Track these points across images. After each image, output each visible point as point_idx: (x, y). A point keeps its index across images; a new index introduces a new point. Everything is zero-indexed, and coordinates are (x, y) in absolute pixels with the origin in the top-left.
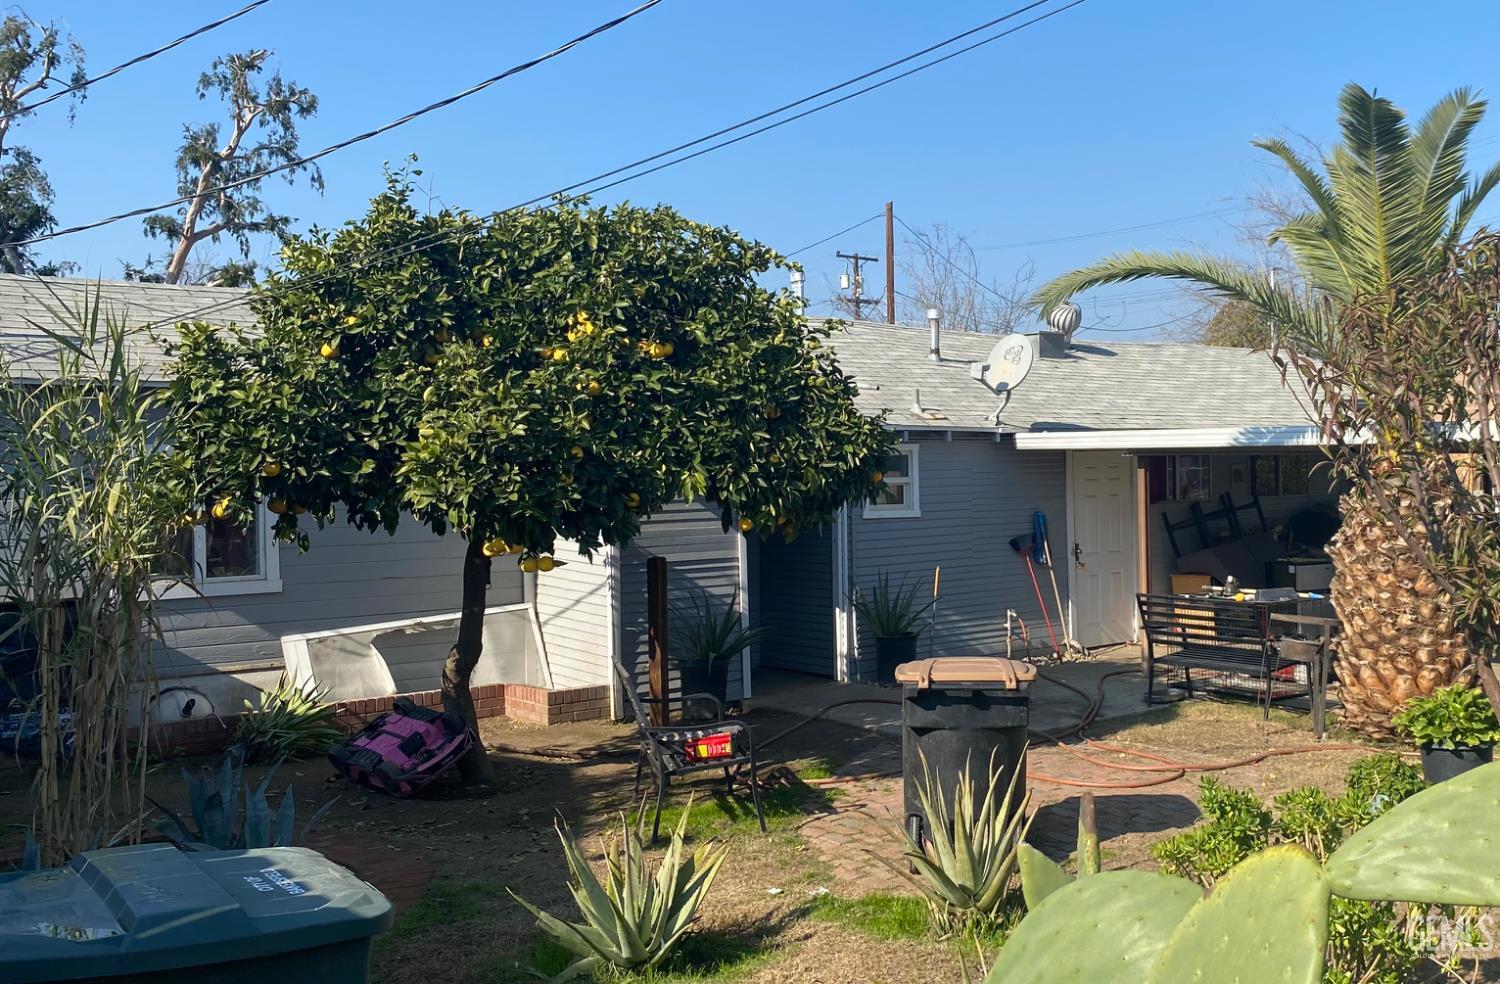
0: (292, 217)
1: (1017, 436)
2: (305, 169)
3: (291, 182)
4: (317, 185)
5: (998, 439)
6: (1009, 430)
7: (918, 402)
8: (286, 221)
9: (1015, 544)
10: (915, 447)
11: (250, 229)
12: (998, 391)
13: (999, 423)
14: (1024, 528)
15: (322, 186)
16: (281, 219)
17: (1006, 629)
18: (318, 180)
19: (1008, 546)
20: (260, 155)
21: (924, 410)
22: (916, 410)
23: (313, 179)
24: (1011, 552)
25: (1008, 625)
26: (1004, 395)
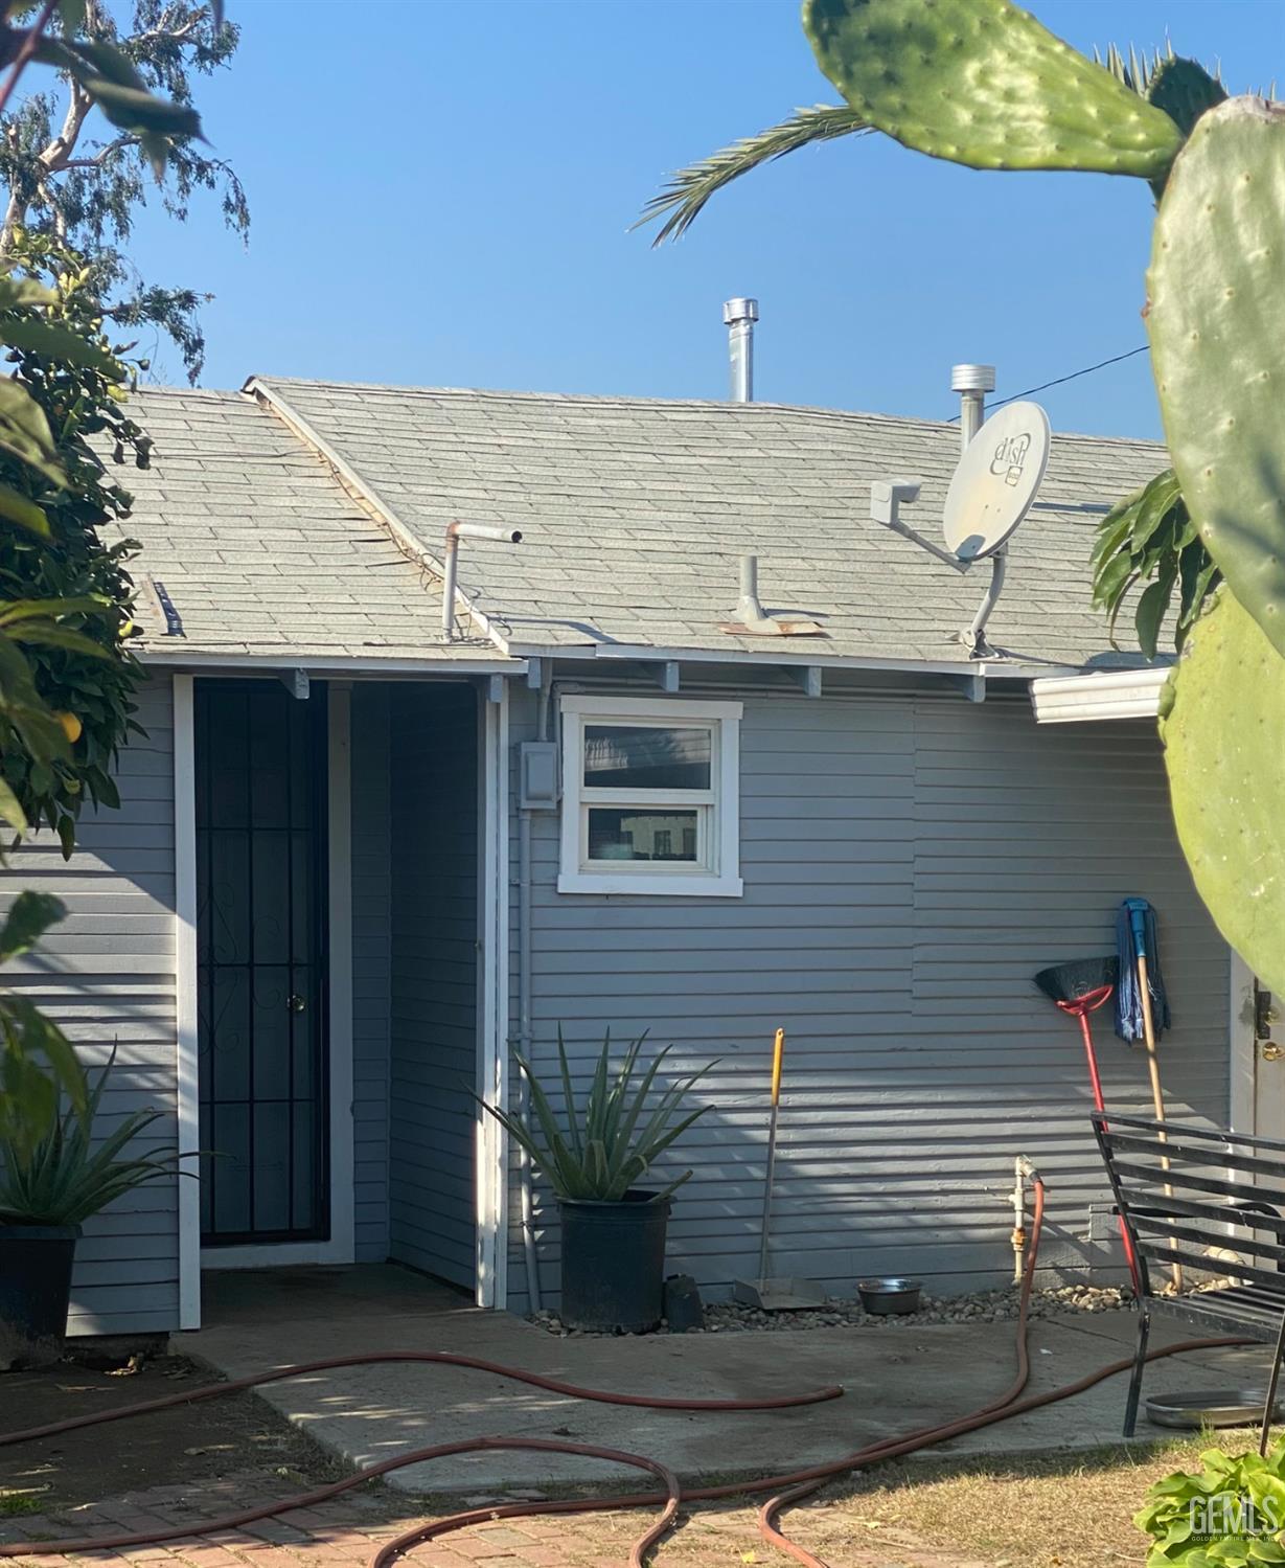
0: (199, 292)
1: (1038, 687)
2: (211, 184)
3: (182, 214)
4: (235, 218)
5: (979, 695)
6: (1011, 670)
7: (754, 592)
8: (187, 300)
9: (1050, 983)
10: (730, 712)
11: (117, 319)
12: (965, 561)
13: (980, 648)
14: (1087, 942)
15: (245, 219)
16: (179, 297)
17: (1011, 1209)
18: (237, 206)
19: (1030, 988)
20: (120, 156)
21: (765, 614)
22: (746, 613)
23: (228, 205)
24: (1041, 1004)
25: (1016, 1199)
26: (984, 570)
